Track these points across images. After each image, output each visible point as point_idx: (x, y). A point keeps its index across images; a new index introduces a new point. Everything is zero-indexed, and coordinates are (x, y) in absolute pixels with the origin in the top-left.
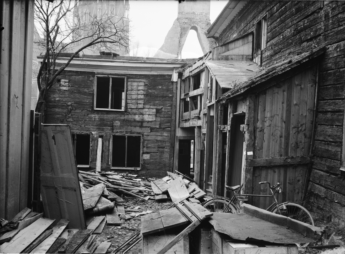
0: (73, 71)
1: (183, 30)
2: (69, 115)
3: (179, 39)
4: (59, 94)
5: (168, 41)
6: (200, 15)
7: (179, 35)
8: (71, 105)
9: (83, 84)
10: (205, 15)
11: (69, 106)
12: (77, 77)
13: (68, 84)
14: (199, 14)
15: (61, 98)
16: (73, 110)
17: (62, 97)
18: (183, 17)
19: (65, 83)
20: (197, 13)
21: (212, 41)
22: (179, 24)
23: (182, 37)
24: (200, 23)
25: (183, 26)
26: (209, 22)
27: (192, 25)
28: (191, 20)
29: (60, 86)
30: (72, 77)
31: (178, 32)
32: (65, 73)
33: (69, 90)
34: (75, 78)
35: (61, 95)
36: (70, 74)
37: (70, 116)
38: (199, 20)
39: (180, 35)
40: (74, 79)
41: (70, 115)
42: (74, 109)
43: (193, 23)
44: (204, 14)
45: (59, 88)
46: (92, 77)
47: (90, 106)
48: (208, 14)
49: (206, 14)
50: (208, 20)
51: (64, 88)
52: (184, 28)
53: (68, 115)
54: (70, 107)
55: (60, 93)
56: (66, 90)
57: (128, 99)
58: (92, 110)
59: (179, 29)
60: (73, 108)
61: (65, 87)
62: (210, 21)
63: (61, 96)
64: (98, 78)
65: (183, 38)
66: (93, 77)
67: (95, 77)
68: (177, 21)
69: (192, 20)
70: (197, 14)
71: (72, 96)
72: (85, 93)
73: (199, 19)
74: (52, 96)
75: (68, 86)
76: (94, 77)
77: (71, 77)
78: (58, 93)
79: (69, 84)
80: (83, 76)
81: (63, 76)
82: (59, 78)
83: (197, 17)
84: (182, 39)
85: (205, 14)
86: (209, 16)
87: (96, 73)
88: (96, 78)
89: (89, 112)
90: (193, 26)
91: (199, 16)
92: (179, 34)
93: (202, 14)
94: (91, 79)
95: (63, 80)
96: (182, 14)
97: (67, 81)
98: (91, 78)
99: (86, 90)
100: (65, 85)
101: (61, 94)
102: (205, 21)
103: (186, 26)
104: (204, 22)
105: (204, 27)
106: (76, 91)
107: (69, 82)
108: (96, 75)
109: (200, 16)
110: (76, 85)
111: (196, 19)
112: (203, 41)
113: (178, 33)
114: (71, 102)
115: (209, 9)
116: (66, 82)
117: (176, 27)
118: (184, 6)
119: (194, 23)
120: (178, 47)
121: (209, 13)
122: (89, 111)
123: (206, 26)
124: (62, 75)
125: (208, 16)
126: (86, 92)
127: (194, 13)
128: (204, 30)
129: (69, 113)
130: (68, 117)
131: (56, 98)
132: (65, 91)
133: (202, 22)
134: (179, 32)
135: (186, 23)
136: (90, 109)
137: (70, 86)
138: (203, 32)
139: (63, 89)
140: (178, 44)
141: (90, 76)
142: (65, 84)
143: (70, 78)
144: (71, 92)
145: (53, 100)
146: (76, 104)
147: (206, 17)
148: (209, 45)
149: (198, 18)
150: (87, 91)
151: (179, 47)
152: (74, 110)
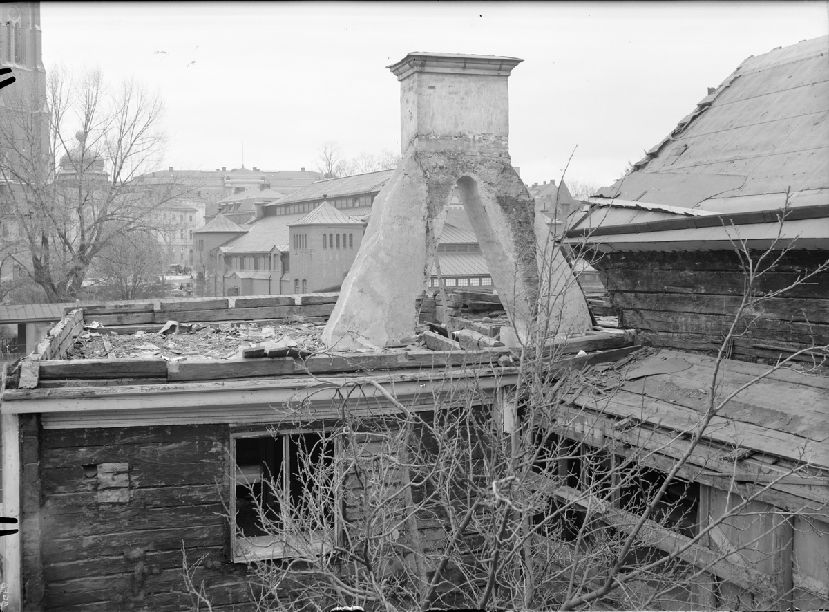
0: (146, 429)
1: (434, 191)
2: (138, 595)
3: (424, 220)
4: (94, 522)
5: (393, 229)
6: (479, 141)
7: (424, 209)
8: (143, 558)
9: (186, 474)
10: (494, 143)
11: (136, 560)
12: (161, 448)
13: (125, 476)
14: (477, 138)
15: (99, 537)
16: (152, 574)
17: (104, 533)
18: (433, 150)
19: (116, 477)
20: (471, 137)
21: (520, 222)
22: (421, 173)
23: (433, 214)
24: (482, 167)
25: (435, 178)
26: (506, 161)
27: (461, 174)
28: (455, 159)
29: (96, 489)
30: (142, 448)
31: (420, 199)
32: (113, 437)
33: (130, 502)
34: (154, 452)
35: (103, 522)
36: (135, 438)
37: (141, 602)
38: (479, 159)
39: (428, 208)
40: (149, 459)
41: (141, 597)
42: (156, 571)
43: (462, 168)
44: (492, 139)
45: (93, 498)
46: (218, 440)
47: (216, 550)
48: (503, 138)
49: (498, 138)
50: (503, 156)
51: (113, 497)
52: (438, 186)
53: (135, 599)
54: (139, 567)
55: (97, 516)
56: (121, 504)
57: (350, 507)
58: (224, 563)
59: (424, 187)
60: (150, 568)
61: (118, 493)
62: (510, 159)
63: (102, 527)
64: (239, 442)
65: (438, 216)
66: (223, 442)
67: (231, 440)
68: (415, 164)
69: (459, 158)
70: (474, 140)
71: (145, 522)
72: (193, 507)
73: (478, 154)
74: (66, 535)
75: (127, 485)
76: (224, 439)
77: (139, 451)
78: (88, 519)
79: (133, 478)
80: (184, 443)
81: (104, 453)
82: (91, 459)
83: (471, 149)
84: (434, 220)
85: (496, 137)
86: (507, 144)
87: (231, 426)
88: (233, 444)
89: (212, 574)
90: (463, 177)
91: (478, 145)
92: (425, 205)
93: (485, 137)
94: (214, 450)
95: (107, 467)
96: (428, 139)
97: (124, 466)
98: (216, 446)
99: (197, 494)
100: (113, 484)
101: (100, 522)
102: (496, 160)
103: (441, 178)
104: (494, 164)
105: (493, 179)
106: (158, 503)
107: (130, 472)
108: (233, 436)
109: (481, 144)
110: (158, 477)
111: (470, 153)
112: (493, 225)
113: (420, 203)
114: (141, 546)
115: (507, 124)
116: (118, 473)
117: (412, 183)
118: (433, 115)
119: (465, 166)
120: (425, 248)
121: (507, 136)
122: (213, 568)
123: (500, 176)
124: (103, 448)
125: (503, 143)
126: (197, 502)
127: (462, 136)
128: (495, 189)
129: (136, 591)
130: (132, 605)
131: (81, 539)
132: (118, 509)
133: (487, 165)
134: (425, 198)
135: (441, 168)
136: (217, 563)
137: (137, 484)
138: (492, 195)
139: (109, 500)
140: (424, 239)
141: (211, 438)
142: (113, 480)
143: (136, 457)
144: (140, 508)
145: (71, 548)
146: (162, 550)
147: (498, 147)
148: (512, 235)
149: (475, 151)
150: (202, 496)
151: (428, 247)
152: (157, 574)
